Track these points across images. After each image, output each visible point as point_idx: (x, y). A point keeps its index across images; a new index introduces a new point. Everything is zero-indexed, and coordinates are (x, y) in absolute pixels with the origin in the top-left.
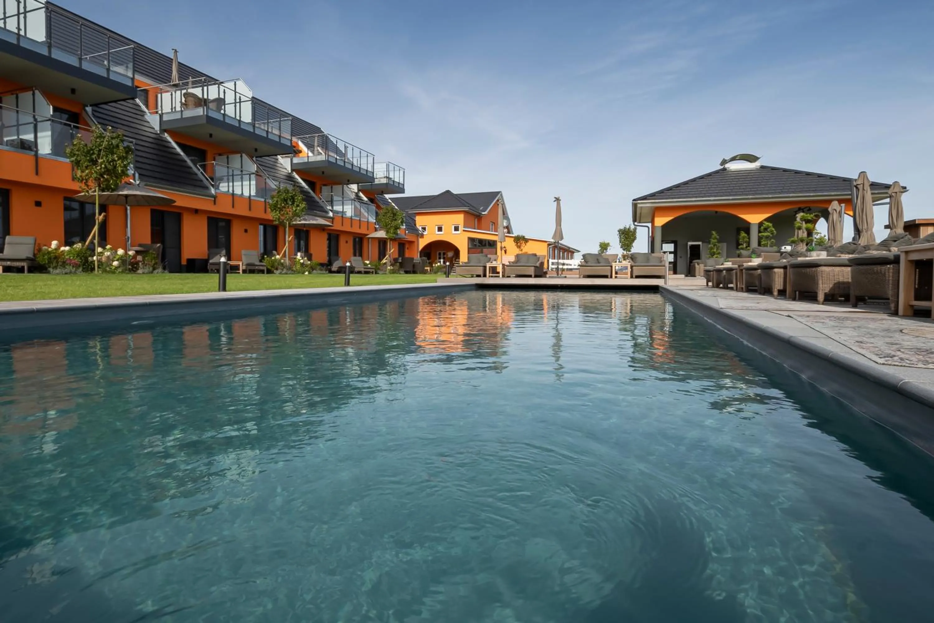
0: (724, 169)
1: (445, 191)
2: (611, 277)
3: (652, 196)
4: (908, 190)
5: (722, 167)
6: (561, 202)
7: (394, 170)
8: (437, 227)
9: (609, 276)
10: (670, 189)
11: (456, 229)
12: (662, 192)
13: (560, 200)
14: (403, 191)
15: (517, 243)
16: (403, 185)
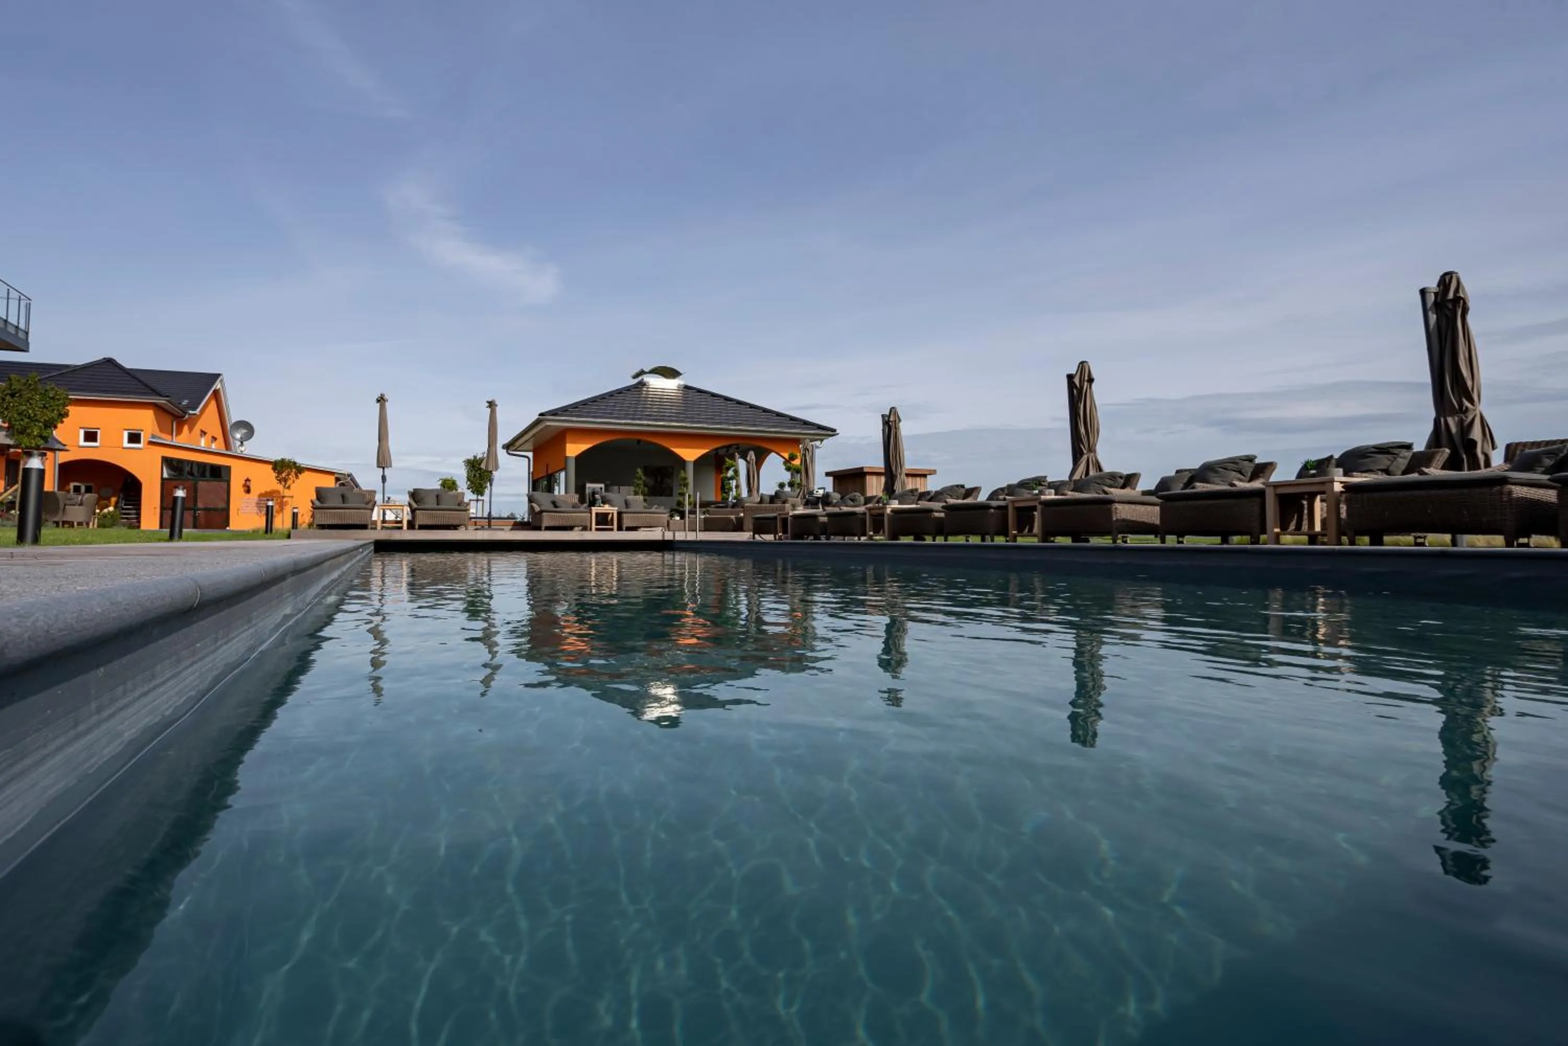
0: (642, 384)
1: (101, 358)
2: (591, 529)
3: (564, 410)
4: (838, 434)
5: (636, 381)
6: (497, 408)
7: (8, 298)
8: (82, 433)
9: (589, 528)
10: (584, 403)
11: (134, 438)
12: (575, 406)
13: (496, 405)
14: (23, 347)
15: (279, 473)
16: (27, 333)
